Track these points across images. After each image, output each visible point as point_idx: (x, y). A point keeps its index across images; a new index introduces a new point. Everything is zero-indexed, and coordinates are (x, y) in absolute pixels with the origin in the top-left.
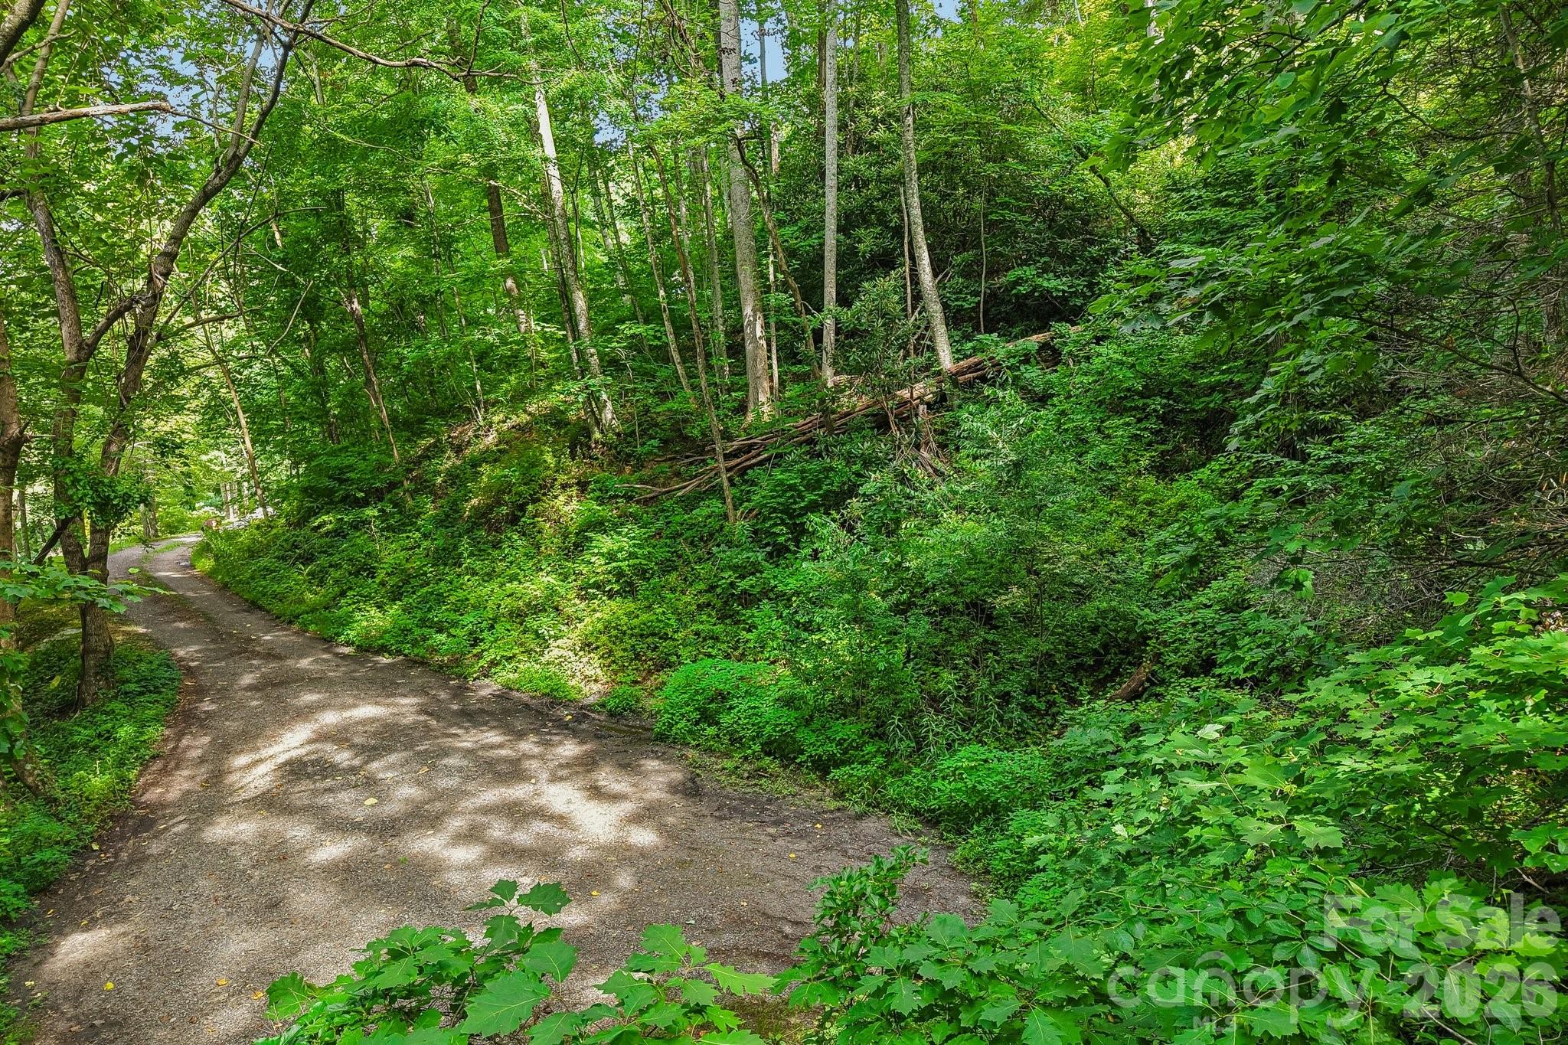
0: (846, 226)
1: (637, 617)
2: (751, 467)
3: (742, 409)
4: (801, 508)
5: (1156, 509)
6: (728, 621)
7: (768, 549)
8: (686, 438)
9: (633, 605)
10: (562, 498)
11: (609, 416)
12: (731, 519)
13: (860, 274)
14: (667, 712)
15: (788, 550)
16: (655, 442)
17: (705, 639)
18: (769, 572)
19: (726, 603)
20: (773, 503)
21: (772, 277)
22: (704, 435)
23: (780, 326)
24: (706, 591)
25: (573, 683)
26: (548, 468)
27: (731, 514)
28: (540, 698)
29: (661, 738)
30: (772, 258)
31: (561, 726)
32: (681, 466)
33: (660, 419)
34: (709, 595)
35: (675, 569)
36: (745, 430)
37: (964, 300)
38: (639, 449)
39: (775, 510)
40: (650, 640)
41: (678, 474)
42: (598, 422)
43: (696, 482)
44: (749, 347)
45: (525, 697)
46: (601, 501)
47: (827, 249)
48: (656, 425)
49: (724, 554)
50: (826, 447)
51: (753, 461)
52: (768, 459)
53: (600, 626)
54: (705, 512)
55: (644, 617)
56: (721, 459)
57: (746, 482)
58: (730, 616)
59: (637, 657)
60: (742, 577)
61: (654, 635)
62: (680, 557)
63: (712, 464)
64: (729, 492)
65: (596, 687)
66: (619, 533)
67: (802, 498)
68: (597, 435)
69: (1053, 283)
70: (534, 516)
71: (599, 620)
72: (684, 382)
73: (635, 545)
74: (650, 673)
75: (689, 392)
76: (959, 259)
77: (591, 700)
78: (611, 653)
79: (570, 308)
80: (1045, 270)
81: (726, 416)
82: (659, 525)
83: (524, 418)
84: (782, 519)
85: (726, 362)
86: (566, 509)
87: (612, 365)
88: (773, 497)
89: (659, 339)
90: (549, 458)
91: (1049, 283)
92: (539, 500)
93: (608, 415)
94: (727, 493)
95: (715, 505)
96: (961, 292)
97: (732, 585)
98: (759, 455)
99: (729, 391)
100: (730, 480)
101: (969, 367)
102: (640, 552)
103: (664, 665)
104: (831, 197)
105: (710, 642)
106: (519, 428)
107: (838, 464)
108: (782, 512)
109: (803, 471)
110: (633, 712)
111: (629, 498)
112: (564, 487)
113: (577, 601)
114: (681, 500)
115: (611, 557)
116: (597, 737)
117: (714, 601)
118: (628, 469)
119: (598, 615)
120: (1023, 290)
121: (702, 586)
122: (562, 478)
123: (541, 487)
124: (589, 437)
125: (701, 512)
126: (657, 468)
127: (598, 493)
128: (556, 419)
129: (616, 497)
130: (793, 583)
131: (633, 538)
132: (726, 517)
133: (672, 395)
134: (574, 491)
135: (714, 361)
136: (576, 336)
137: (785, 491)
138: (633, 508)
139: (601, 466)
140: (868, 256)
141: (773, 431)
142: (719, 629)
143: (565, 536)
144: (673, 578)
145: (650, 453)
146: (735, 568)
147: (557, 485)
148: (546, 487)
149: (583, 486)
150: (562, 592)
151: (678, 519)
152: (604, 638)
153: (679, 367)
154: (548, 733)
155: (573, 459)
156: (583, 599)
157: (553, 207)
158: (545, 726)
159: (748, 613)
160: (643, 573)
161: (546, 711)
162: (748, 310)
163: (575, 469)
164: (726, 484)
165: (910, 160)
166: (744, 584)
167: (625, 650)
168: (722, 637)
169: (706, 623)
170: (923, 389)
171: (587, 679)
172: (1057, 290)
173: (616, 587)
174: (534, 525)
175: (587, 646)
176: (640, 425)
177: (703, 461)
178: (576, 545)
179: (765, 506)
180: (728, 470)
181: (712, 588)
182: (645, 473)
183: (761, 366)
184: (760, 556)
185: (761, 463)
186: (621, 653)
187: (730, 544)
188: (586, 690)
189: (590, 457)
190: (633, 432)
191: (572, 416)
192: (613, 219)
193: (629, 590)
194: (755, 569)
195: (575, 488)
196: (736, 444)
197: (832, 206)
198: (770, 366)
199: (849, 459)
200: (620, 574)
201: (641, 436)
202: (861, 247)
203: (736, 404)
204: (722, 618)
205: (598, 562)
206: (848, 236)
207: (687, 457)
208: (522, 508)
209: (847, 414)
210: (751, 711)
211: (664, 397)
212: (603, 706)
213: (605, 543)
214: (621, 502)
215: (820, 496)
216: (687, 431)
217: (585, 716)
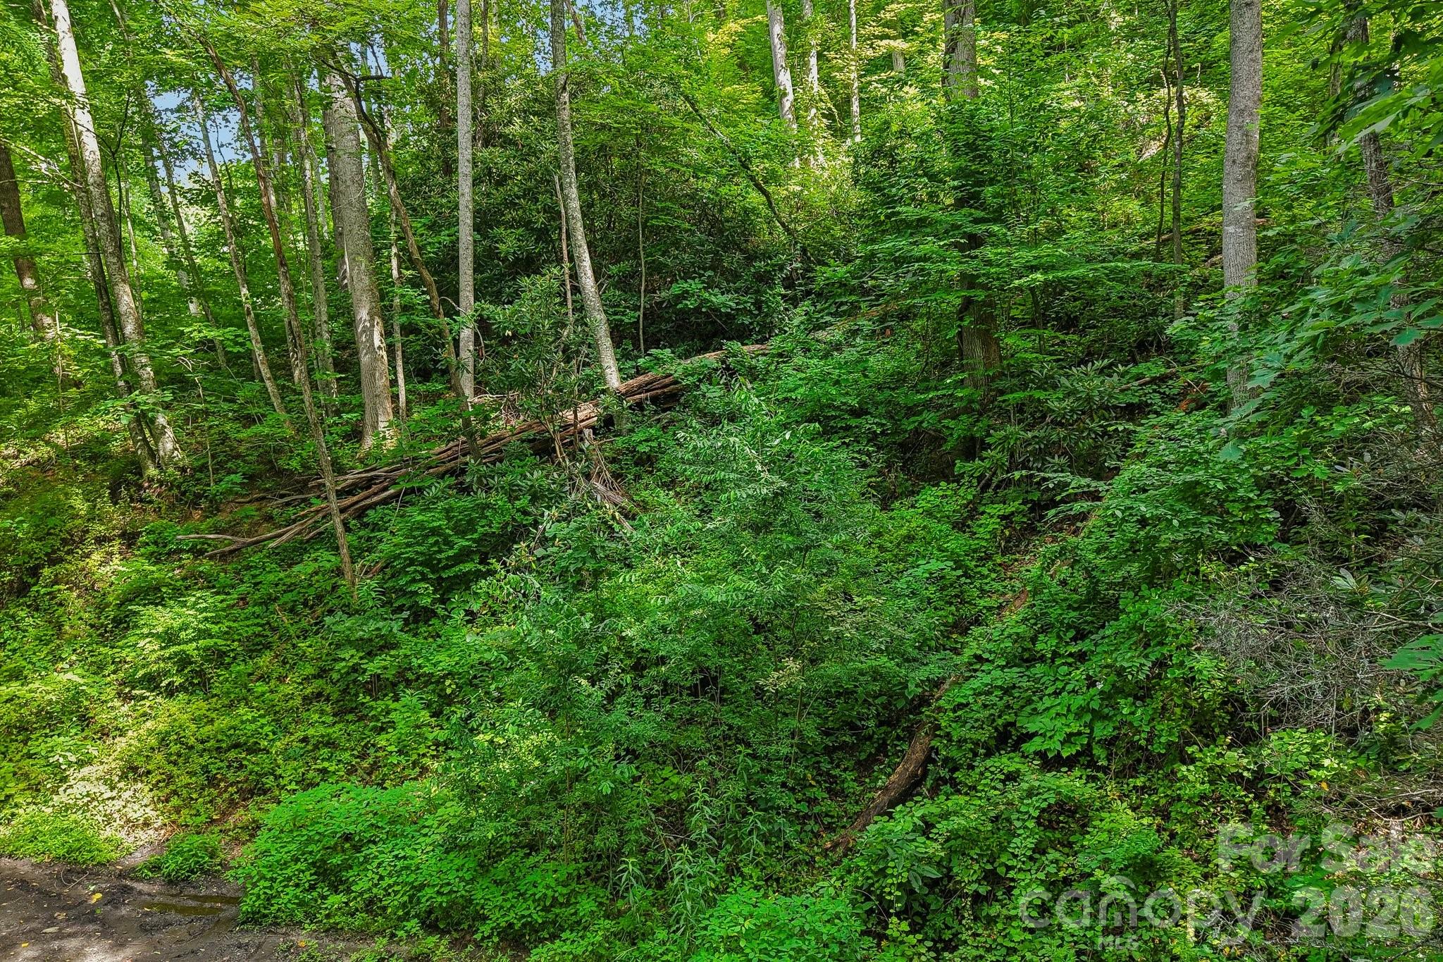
0: (483, 222)
1: (212, 721)
2: (372, 506)
3: (356, 434)
4: (448, 558)
5: (885, 541)
6: (350, 717)
7: (405, 614)
8: (280, 473)
9: (202, 704)
10: (96, 557)
11: (169, 446)
12: (348, 576)
13: (500, 280)
14: (263, 877)
15: (434, 614)
16: (237, 478)
17: (316, 747)
18: (408, 644)
19: (345, 691)
20: (410, 553)
21: (395, 273)
22: (305, 466)
23: (409, 329)
24: (315, 677)
25: (108, 832)
26: (75, 517)
27: (347, 568)
28: (49, 865)
29: (255, 918)
30: (394, 250)
31: (84, 916)
32: (273, 508)
33: (242, 449)
34: (320, 682)
35: (268, 646)
36: (361, 461)
37: (624, 314)
38: (213, 488)
39: (412, 562)
40: (232, 755)
41: (269, 518)
42: (153, 454)
43: (296, 528)
44: (365, 359)
45: (23, 867)
46: (156, 559)
47: (462, 246)
48: (238, 456)
49: (341, 624)
50: (479, 480)
51: (375, 499)
52: (396, 496)
53: (153, 741)
54: (312, 567)
55: (223, 722)
56: (333, 497)
57: (366, 525)
58: (351, 711)
59: (212, 781)
60: (370, 655)
61: (236, 746)
62: (274, 629)
63: (318, 504)
64: (344, 540)
65: (144, 836)
66: (184, 604)
67: (450, 545)
68: (152, 471)
69: (722, 299)
70: (56, 582)
71: (150, 732)
72: (276, 402)
73: (206, 619)
74: (232, 804)
75: (283, 415)
76: (614, 269)
77: (139, 859)
78: (170, 778)
79: (111, 307)
80: (709, 285)
81: (336, 444)
82: (243, 588)
83: (44, 451)
84: (422, 574)
85: (331, 375)
86: (103, 570)
87: (176, 381)
88: (408, 545)
89: (242, 345)
90: (80, 505)
91: (718, 299)
92: (61, 560)
93: (167, 444)
94: (341, 541)
95: (326, 559)
96: (618, 306)
97: (355, 669)
98: (385, 489)
99: (338, 413)
100: (345, 524)
101: (640, 387)
102: (215, 629)
103: (255, 790)
104: (465, 186)
105: (325, 752)
106: (38, 464)
107: (497, 499)
108: (421, 564)
109: (448, 511)
110: (206, 873)
111: (198, 552)
112: (100, 541)
113: (117, 703)
114: (275, 552)
115: (169, 638)
116: (145, 929)
117: (328, 689)
118: (197, 515)
119: (149, 724)
120: (690, 304)
121: (309, 670)
122: (99, 529)
123: (64, 542)
124: (140, 474)
125: (303, 570)
126: (240, 512)
127: (152, 548)
128: (93, 451)
129: (181, 551)
130: (445, 661)
131: (205, 610)
132: (339, 572)
133: (260, 419)
134: (116, 546)
135: (317, 376)
136: (119, 338)
137: (427, 536)
138: (206, 566)
139: (157, 511)
140: (511, 258)
141: (404, 460)
142: (336, 731)
143: (101, 608)
144: (265, 660)
145: (230, 491)
146: (359, 644)
147: (90, 538)
148: (73, 542)
149: (130, 538)
150: (93, 692)
151: (271, 577)
152: (159, 757)
153: (268, 384)
154: (59, 936)
155: (115, 503)
156: (127, 698)
157: (85, 173)
158: (52, 921)
159: (380, 705)
160: (218, 657)
161: (56, 889)
162: (363, 314)
163: (116, 516)
164: (340, 529)
165: (566, 144)
166: (373, 667)
167: (192, 774)
168: (343, 743)
169: (318, 724)
170: (587, 412)
171: (131, 824)
172: (725, 306)
173: (178, 680)
174: (52, 596)
175: (131, 771)
176: (213, 457)
177: (304, 500)
178: (117, 622)
179: (397, 557)
180: (342, 511)
181: (322, 673)
182: (222, 518)
183: (382, 382)
184: (396, 627)
185: (385, 502)
186: (186, 779)
187: (349, 611)
188: (129, 842)
189: (141, 501)
190: (203, 468)
191: (115, 447)
192: (176, 206)
193: (198, 683)
194: (388, 645)
195: (117, 542)
196: (350, 478)
197: (468, 197)
198: (394, 383)
199: (512, 494)
200: (183, 661)
201: (216, 471)
202: (502, 247)
203: (348, 428)
204: (339, 714)
205: (149, 647)
206: (485, 237)
207: (282, 496)
208: (35, 572)
209: (497, 439)
210: (400, 864)
211: (249, 420)
212: (156, 868)
213: (160, 618)
214: (187, 558)
215: (474, 541)
216: (282, 463)
217: (127, 890)
